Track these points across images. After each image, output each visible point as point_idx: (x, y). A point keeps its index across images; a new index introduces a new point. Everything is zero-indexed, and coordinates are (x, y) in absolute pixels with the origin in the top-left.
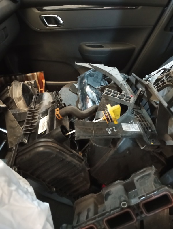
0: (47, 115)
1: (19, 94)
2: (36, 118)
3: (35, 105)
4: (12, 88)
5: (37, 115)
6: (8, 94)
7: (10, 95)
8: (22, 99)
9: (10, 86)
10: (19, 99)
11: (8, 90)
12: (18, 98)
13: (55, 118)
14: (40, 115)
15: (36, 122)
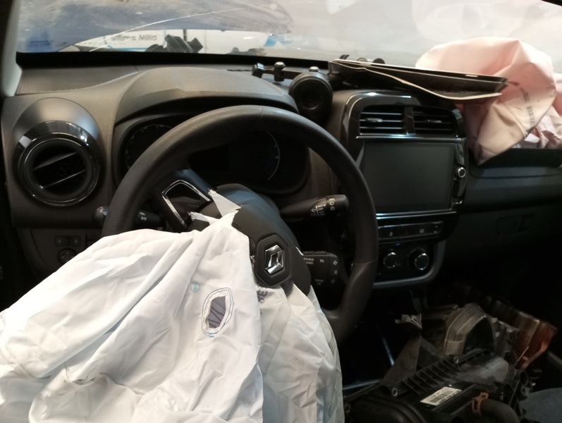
0: (463, 390)
1: (464, 330)
2: (443, 381)
3: (464, 362)
4: (461, 311)
5: (448, 377)
6: (446, 316)
7: (447, 319)
8: (461, 340)
9: (461, 306)
10: (458, 338)
11: (452, 309)
12: (458, 333)
13: (468, 404)
14: (454, 382)
15: (436, 384)
